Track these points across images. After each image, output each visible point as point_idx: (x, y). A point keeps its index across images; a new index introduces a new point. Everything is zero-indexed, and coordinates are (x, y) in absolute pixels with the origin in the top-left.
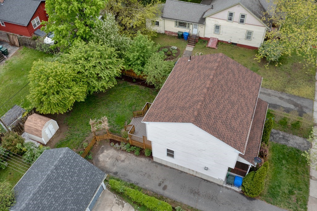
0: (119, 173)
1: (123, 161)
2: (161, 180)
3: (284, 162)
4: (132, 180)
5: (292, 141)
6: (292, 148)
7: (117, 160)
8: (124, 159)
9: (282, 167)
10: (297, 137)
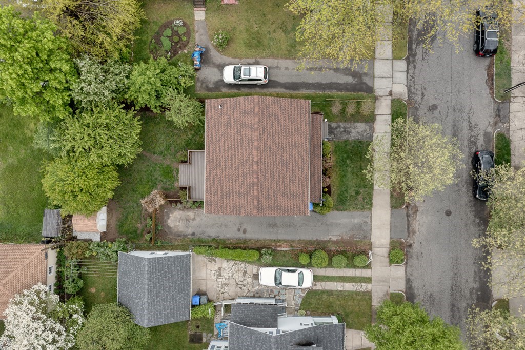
0: (196, 233)
1: (194, 219)
2: (238, 225)
3: (348, 162)
4: (211, 235)
5: (354, 131)
6: (355, 141)
7: (187, 220)
8: (194, 217)
9: (347, 168)
10: (359, 124)
